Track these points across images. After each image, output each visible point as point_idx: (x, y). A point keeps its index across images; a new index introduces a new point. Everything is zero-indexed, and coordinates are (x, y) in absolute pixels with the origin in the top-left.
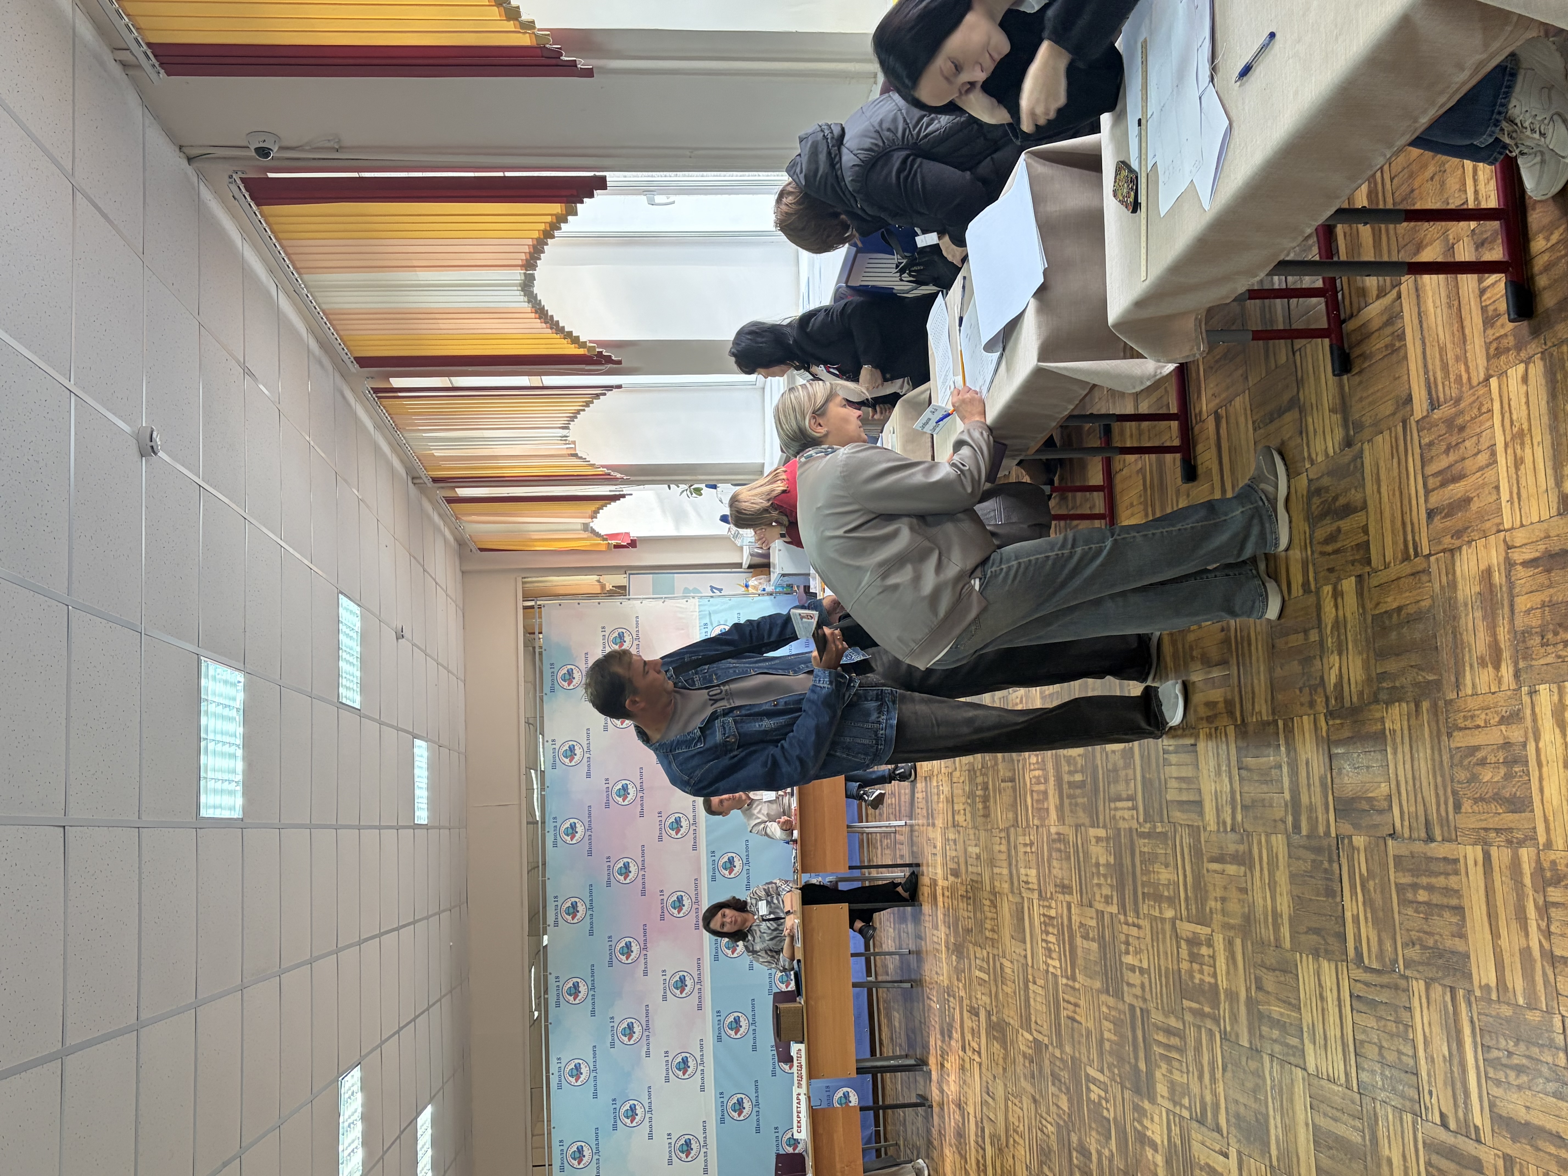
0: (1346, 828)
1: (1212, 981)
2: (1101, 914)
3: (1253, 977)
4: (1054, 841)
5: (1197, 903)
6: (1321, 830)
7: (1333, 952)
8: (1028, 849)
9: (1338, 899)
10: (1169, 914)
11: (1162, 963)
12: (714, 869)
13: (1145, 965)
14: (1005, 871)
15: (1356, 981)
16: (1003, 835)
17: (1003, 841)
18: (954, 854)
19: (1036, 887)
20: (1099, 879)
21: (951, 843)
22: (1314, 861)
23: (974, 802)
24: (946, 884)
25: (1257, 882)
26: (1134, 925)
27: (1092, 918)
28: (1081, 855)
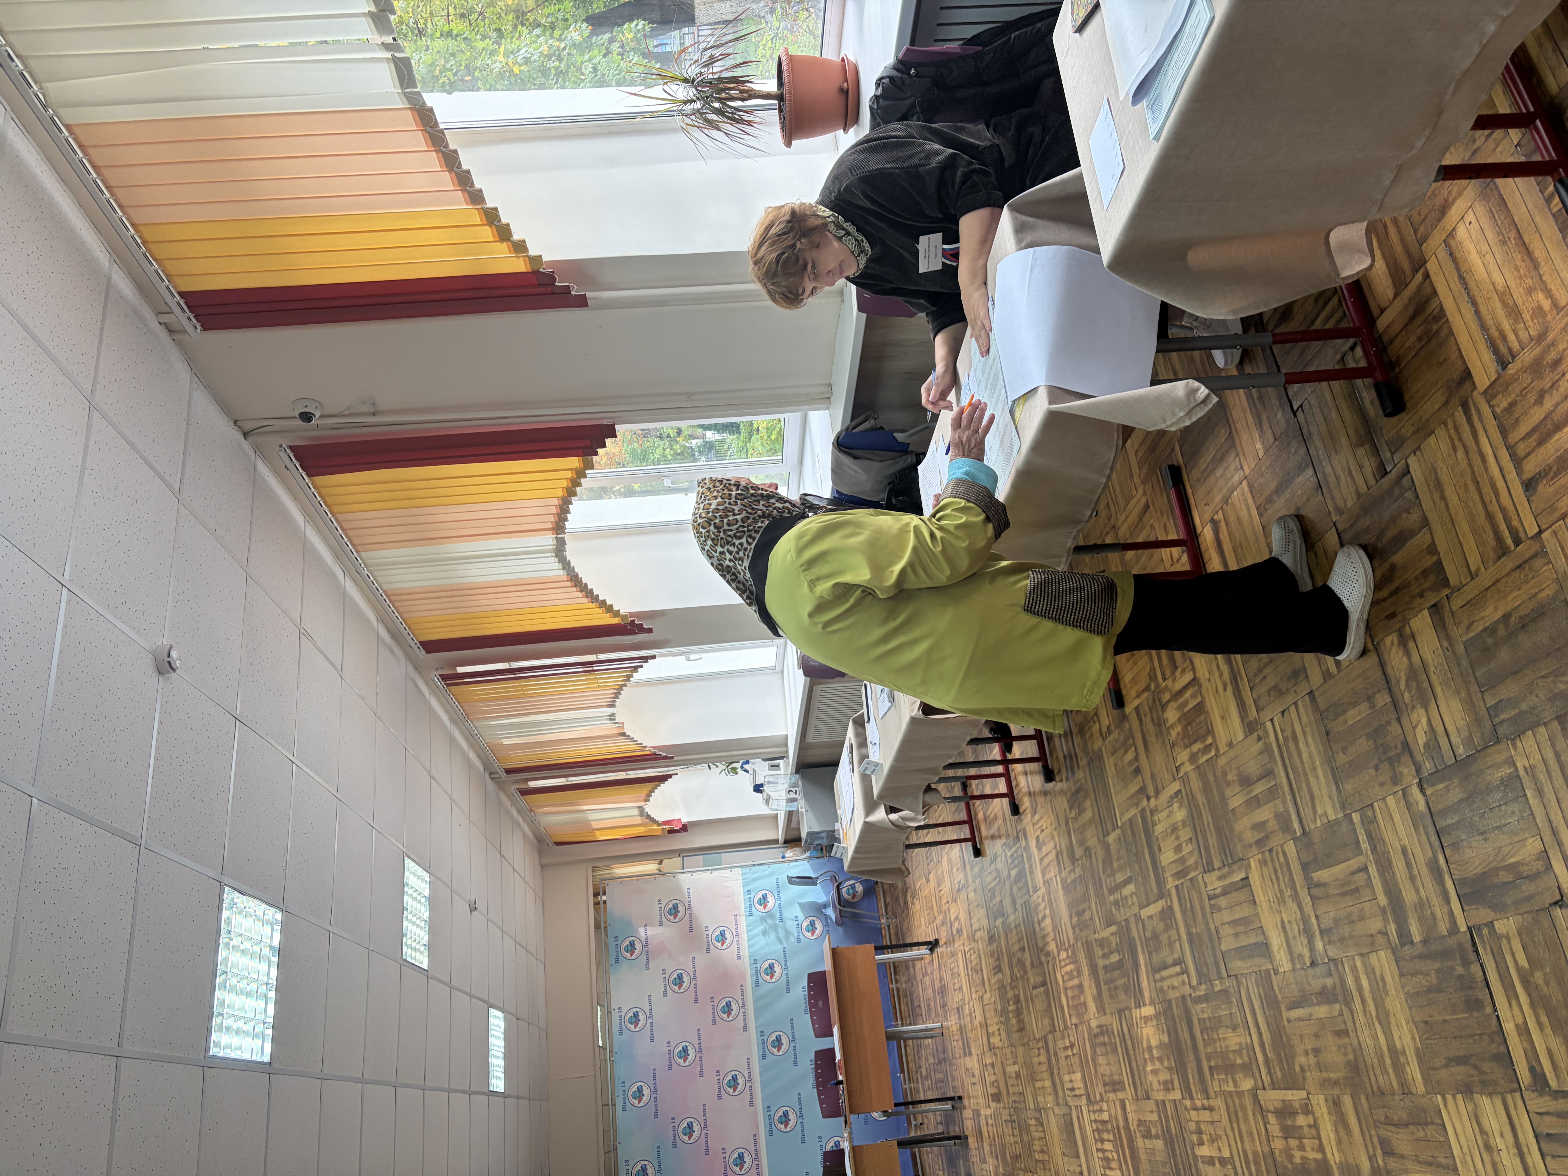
0: (1481, 915)
1: (1319, 1156)
2: (1161, 1105)
3: (1375, 1140)
4: (1096, 1036)
5: (1281, 1064)
6: (1443, 928)
7: (1495, 1083)
8: (1069, 1052)
9: (1489, 1010)
10: (1247, 1084)
11: (1248, 1146)
12: (770, 1124)
13: (1226, 1154)
14: (1048, 1083)
15: (1540, 1114)
16: (1041, 1044)
17: (1042, 1051)
18: (993, 1078)
19: (1082, 1092)
20: (1153, 1063)
21: (989, 1068)
22: (1438, 972)
23: (1008, 1019)
24: (988, 1112)
25: (1361, 1018)
26: (1204, 1108)
27: (1151, 1112)
28: (1129, 1042)
